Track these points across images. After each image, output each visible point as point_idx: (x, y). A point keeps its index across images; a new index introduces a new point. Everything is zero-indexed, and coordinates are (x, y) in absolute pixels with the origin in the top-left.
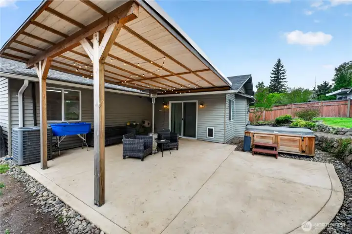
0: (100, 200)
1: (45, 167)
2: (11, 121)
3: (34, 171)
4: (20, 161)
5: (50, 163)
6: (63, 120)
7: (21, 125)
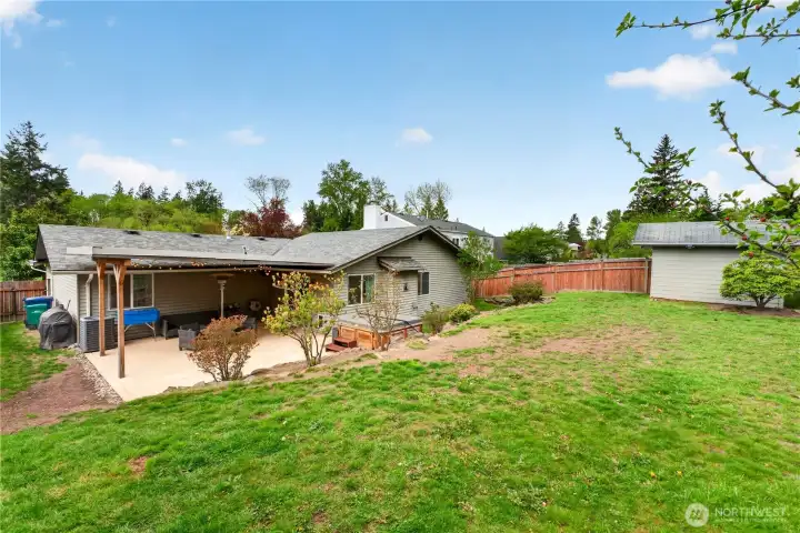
0: (122, 375)
1: (103, 354)
2: (79, 311)
3: (94, 357)
4: (85, 349)
5: (106, 352)
6: (132, 307)
7: (88, 315)
